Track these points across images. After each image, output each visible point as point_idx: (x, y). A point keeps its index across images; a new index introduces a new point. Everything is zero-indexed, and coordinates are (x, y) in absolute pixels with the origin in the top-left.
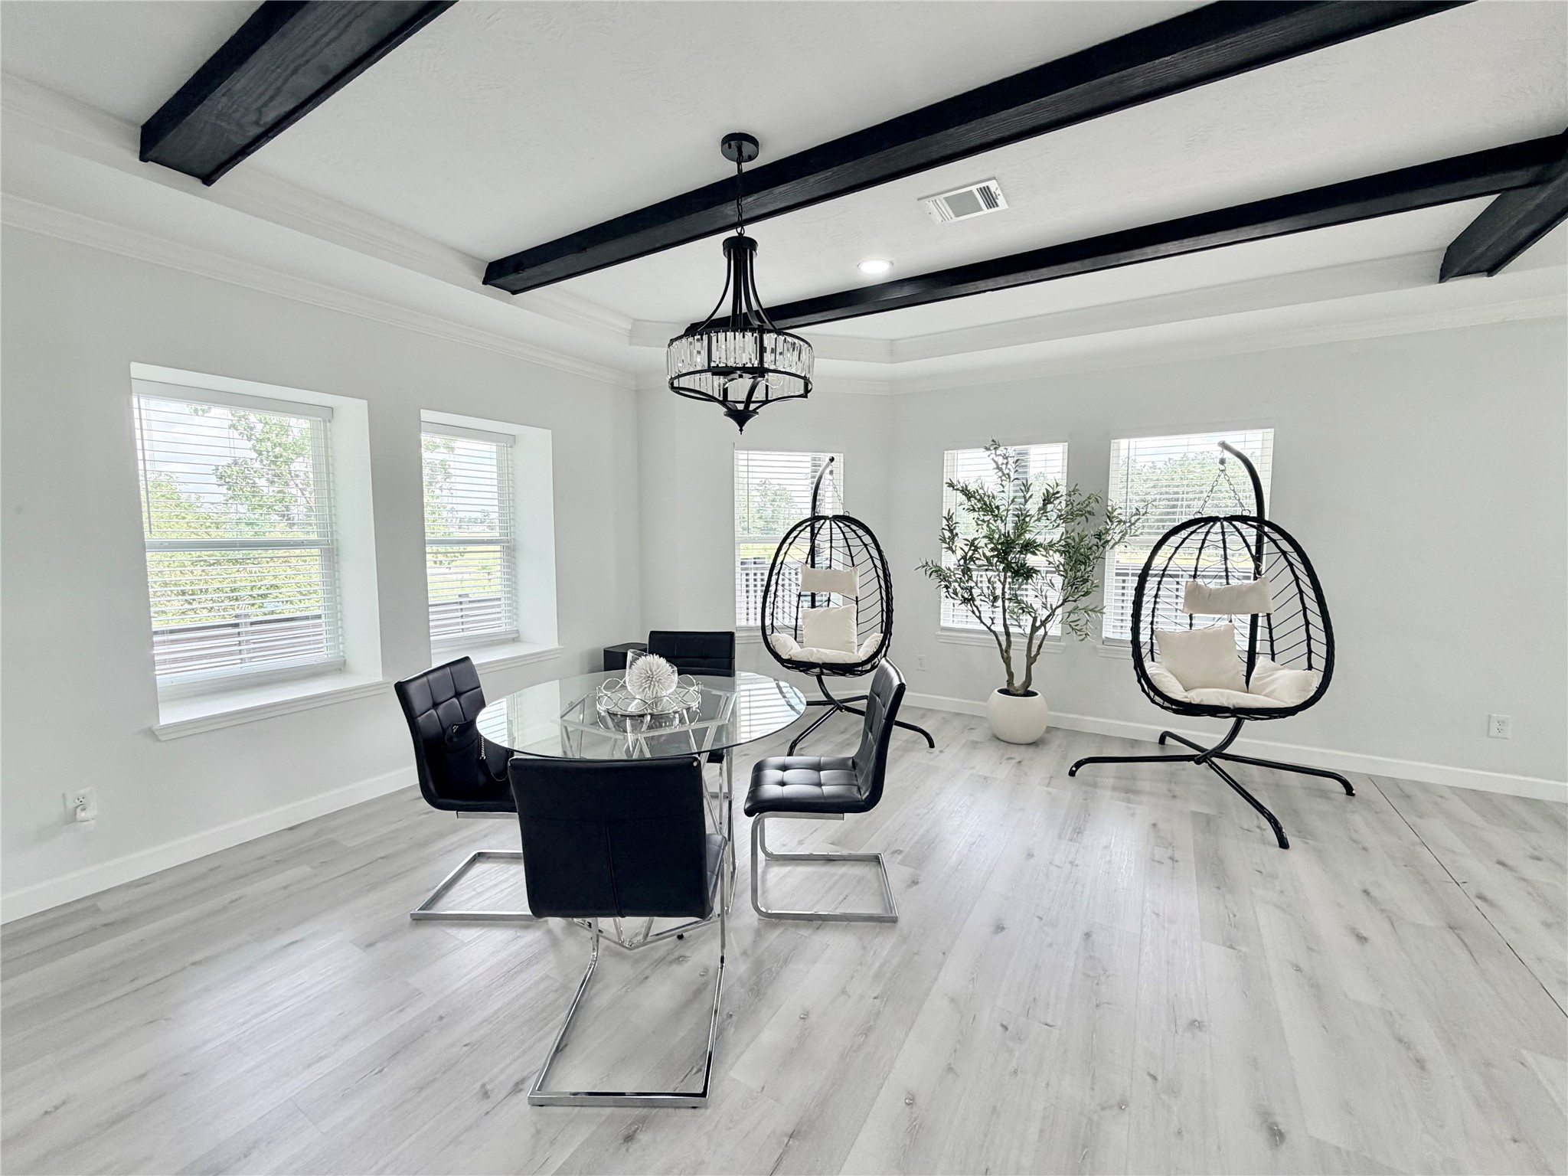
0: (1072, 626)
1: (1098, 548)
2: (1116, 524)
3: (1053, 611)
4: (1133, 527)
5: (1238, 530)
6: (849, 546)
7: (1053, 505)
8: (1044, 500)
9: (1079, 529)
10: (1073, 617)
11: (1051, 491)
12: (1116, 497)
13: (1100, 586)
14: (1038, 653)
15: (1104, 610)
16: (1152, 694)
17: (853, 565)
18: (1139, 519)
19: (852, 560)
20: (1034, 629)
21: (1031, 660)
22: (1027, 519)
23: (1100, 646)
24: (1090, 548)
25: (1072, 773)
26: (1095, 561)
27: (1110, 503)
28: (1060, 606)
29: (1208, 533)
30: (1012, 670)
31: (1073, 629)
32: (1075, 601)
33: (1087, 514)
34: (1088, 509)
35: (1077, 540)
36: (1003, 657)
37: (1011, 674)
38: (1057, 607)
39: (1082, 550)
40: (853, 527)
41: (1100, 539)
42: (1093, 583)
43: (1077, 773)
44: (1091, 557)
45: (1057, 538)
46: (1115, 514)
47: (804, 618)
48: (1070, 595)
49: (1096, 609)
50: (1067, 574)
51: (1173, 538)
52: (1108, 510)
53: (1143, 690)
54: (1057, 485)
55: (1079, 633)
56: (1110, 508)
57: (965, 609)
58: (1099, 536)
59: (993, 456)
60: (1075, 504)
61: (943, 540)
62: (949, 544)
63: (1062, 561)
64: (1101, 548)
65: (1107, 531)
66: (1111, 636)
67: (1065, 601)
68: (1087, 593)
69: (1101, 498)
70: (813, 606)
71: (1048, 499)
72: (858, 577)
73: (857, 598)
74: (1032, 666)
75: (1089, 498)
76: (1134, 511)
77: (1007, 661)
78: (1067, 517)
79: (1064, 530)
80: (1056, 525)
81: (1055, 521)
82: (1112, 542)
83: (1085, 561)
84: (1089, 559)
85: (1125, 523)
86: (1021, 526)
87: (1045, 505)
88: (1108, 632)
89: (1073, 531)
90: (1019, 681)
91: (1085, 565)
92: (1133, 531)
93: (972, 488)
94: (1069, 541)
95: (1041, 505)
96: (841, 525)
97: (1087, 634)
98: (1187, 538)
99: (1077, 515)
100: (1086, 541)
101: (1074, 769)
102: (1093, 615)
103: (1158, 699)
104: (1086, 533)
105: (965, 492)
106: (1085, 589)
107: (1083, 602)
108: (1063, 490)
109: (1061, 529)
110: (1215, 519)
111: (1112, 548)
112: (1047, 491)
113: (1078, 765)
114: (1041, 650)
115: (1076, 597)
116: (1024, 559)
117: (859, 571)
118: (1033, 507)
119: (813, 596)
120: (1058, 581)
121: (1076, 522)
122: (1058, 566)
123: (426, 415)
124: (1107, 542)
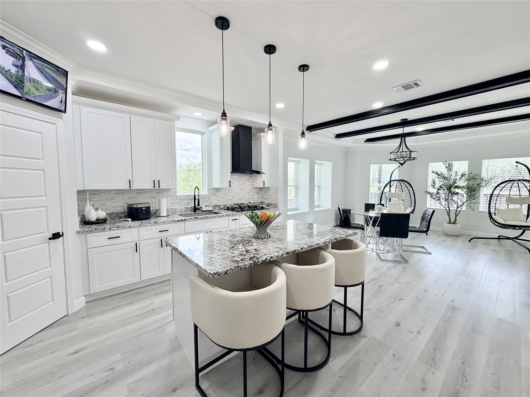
0: (469, 207)
1: (478, 187)
2: (483, 181)
3: (464, 203)
4: (489, 182)
5: (522, 183)
6: (402, 187)
7: (464, 177)
8: (461, 176)
9: (472, 183)
10: (470, 205)
11: (464, 173)
12: (484, 175)
13: (478, 197)
14: (459, 214)
15: (480, 203)
16: (494, 222)
17: (402, 191)
18: (491, 180)
19: (402, 190)
20: (458, 207)
21: (456, 215)
22: (456, 180)
23: (478, 213)
24: (475, 188)
25: (470, 241)
26: (477, 191)
27: (482, 176)
28: (466, 202)
29: (513, 184)
30: (451, 218)
31: (470, 208)
32: (470, 201)
33: (475, 179)
34: (475, 178)
35: (471, 185)
36: (448, 215)
37: (450, 219)
38: (465, 202)
39: (473, 188)
40: (404, 182)
41: (479, 185)
42: (476, 196)
43: (471, 241)
44: (476, 190)
45: (465, 185)
46: (484, 179)
47: (388, 204)
48: (469, 199)
49: (477, 203)
50: (468, 194)
51: (501, 185)
52: (481, 178)
53: (492, 222)
54: (466, 172)
55: (472, 209)
56: (482, 178)
57: (437, 202)
58: (478, 184)
59: (445, 165)
60: (471, 176)
61: (432, 185)
62: (433, 186)
63: (467, 191)
64: (479, 188)
65: (481, 183)
66: (482, 210)
67: (467, 201)
68: (474, 199)
69: (479, 175)
70: (390, 201)
71: (463, 175)
72: (404, 195)
73: (403, 199)
74: (457, 217)
75: (475, 175)
76: (490, 178)
77: (449, 216)
78: (469, 180)
79: (467, 183)
80: (464, 182)
81: (464, 181)
82: (483, 186)
83: (474, 190)
84: (475, 190)
85: (487, 181)
86: (455, 182)
87: (462, 177)
88: (481, 209)
89: (470, 183)
90: (452, 220)
91: (474, 192)
92: (489, 183)
93: (439, 173)
94: (469, 186)
95: (460, 177)
96: (400, 182)
97: (474, 209)
98: (506, 185)
99: (471, 179)
100: (474, 186)
101: (470, 240)
102: (476, 204)
103: (496, 224)
104: (474, 184)
105: (437, 174)
106: (474, 198)
107: (473, 201)
108: (467, 173)
109: (466, 183)
110: (516, 180)
111: (482, 187)
112: (462, 173)
113: (471, 239)
114: (460, 213)
115: (471, 200)
116: (455, 191)
117: (404, 193)
118: (458, 177)
119: (390, 199)
120: (465, 196)
121: (471, 181)
122: (465, 192)
123: (316, 161)
124: (481, 186)
